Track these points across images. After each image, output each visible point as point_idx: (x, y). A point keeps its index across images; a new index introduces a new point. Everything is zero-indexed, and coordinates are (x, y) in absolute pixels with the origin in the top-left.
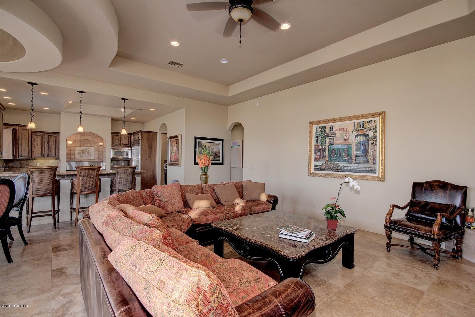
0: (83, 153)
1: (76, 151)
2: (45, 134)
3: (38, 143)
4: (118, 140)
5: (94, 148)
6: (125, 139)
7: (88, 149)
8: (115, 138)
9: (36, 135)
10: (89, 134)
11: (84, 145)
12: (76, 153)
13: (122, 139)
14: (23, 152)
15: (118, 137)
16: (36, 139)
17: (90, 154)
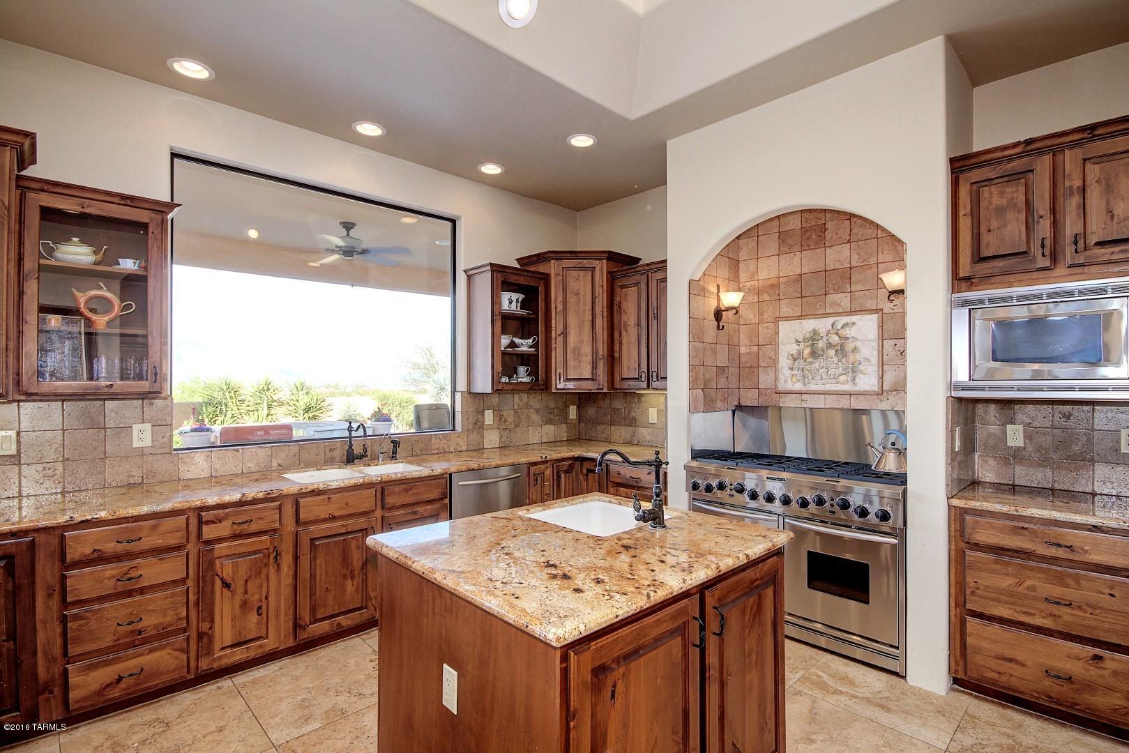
0: (814, 354)
1: (781, 347)
2: (648, 275)
3: (628, 319)
4: (1030, 217)
5: (875, 317)
6: (1109, 189)
7: (841, 326)
8: (993, 206)
9: (622, 287)
10: (844, 232)
11: (818, 306)
12: (780, 358)
13: (1072, 194)
14: (572, 363)
15: (1022, 189)
16: (624, 305)
17: (851, 359)
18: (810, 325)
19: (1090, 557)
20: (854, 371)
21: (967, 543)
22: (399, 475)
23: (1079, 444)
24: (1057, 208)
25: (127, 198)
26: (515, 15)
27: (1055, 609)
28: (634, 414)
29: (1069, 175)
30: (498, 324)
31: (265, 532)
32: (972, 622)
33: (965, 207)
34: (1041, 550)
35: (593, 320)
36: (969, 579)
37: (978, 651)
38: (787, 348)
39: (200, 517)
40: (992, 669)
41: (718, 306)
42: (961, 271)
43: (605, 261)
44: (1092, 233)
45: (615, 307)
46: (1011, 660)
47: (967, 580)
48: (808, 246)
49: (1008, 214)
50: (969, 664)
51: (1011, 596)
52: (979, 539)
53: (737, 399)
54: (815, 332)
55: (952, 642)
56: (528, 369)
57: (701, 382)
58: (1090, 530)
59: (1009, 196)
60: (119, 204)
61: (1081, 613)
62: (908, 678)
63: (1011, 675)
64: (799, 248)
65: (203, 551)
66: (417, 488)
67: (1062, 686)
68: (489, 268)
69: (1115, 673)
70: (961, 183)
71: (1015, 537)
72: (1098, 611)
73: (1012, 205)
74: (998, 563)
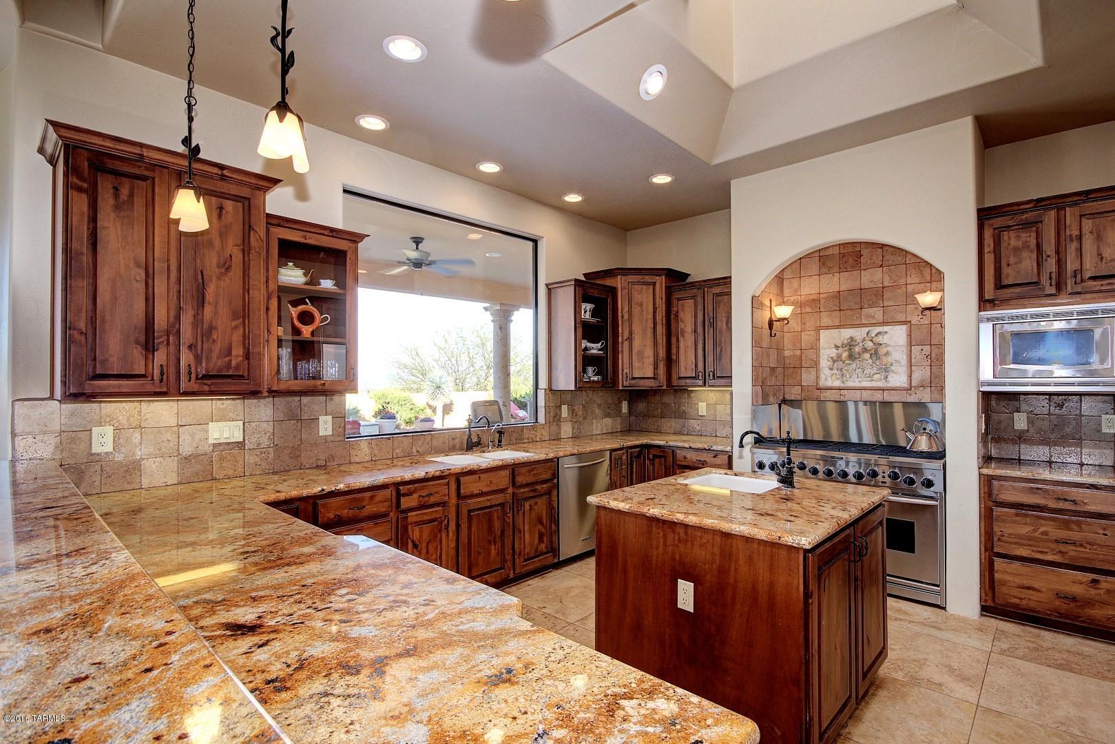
1: (822, 351)
2: (704, 290)
3: (685, 327)
4: (1040, 256)
5: (904, 328)
6: (1099, 238)
7: (875, 334)
8: (1011, 246)
9: (679, 300)
10: (877, 258)
11: (855, 318)
12: (821, 360)
13: (1071, 240)
14: (637, 364)
15: (1034, 235)
16: (681, 315)
17: (885, 360)
18: (847, 333)
19: (1089, 508)
20: (887, 370)
21: (993, 502)
22: (526, 459)
23: (1070, 427)
24: (1060, 250)
25: (334, 231)
26: (650, 92)
27: (1063, 548)
28: (684, 408)
29: (1070, 226)
30: (580, 331)
31: (438, 504)
32: (998, 563)
33: (989, 246)
34: (1052, 504)
35: (654, 327)
36: (996, 529)
37: (1004, 583)
38: (827, 352)
39: (398, 491)
40: (1014, 596)
41: (771, 318)
42: (986, 295)
43: (664, 277)
44: (1087, 270)
45: (673, 316)
46: (1029, 588)
47: (994, 530)
48: (846, 268)
49: (1023, 253)
50: (996, 594)
51: (1029, 540)
52: (1003, 498)
53: (782, 394)
54: (852, 338)
55: (983, 577)
56: (595, 369)
57: (760, 380)
58: (1088, 488)
59: (1023, 239)
60: (328, 236)
61: (1083, 550)
62: (948, 608)
63: (1029, 599)
64: (838, 270)
65: (401, 518)
66: (537, 470)
67: (1069, 604)
68: (573, 283)
69: (1108, 591)
70: (986, 227)
71: (1031, 496)
72: (1095, 547)
73: (1026, 246)
74: (1018, 516)
